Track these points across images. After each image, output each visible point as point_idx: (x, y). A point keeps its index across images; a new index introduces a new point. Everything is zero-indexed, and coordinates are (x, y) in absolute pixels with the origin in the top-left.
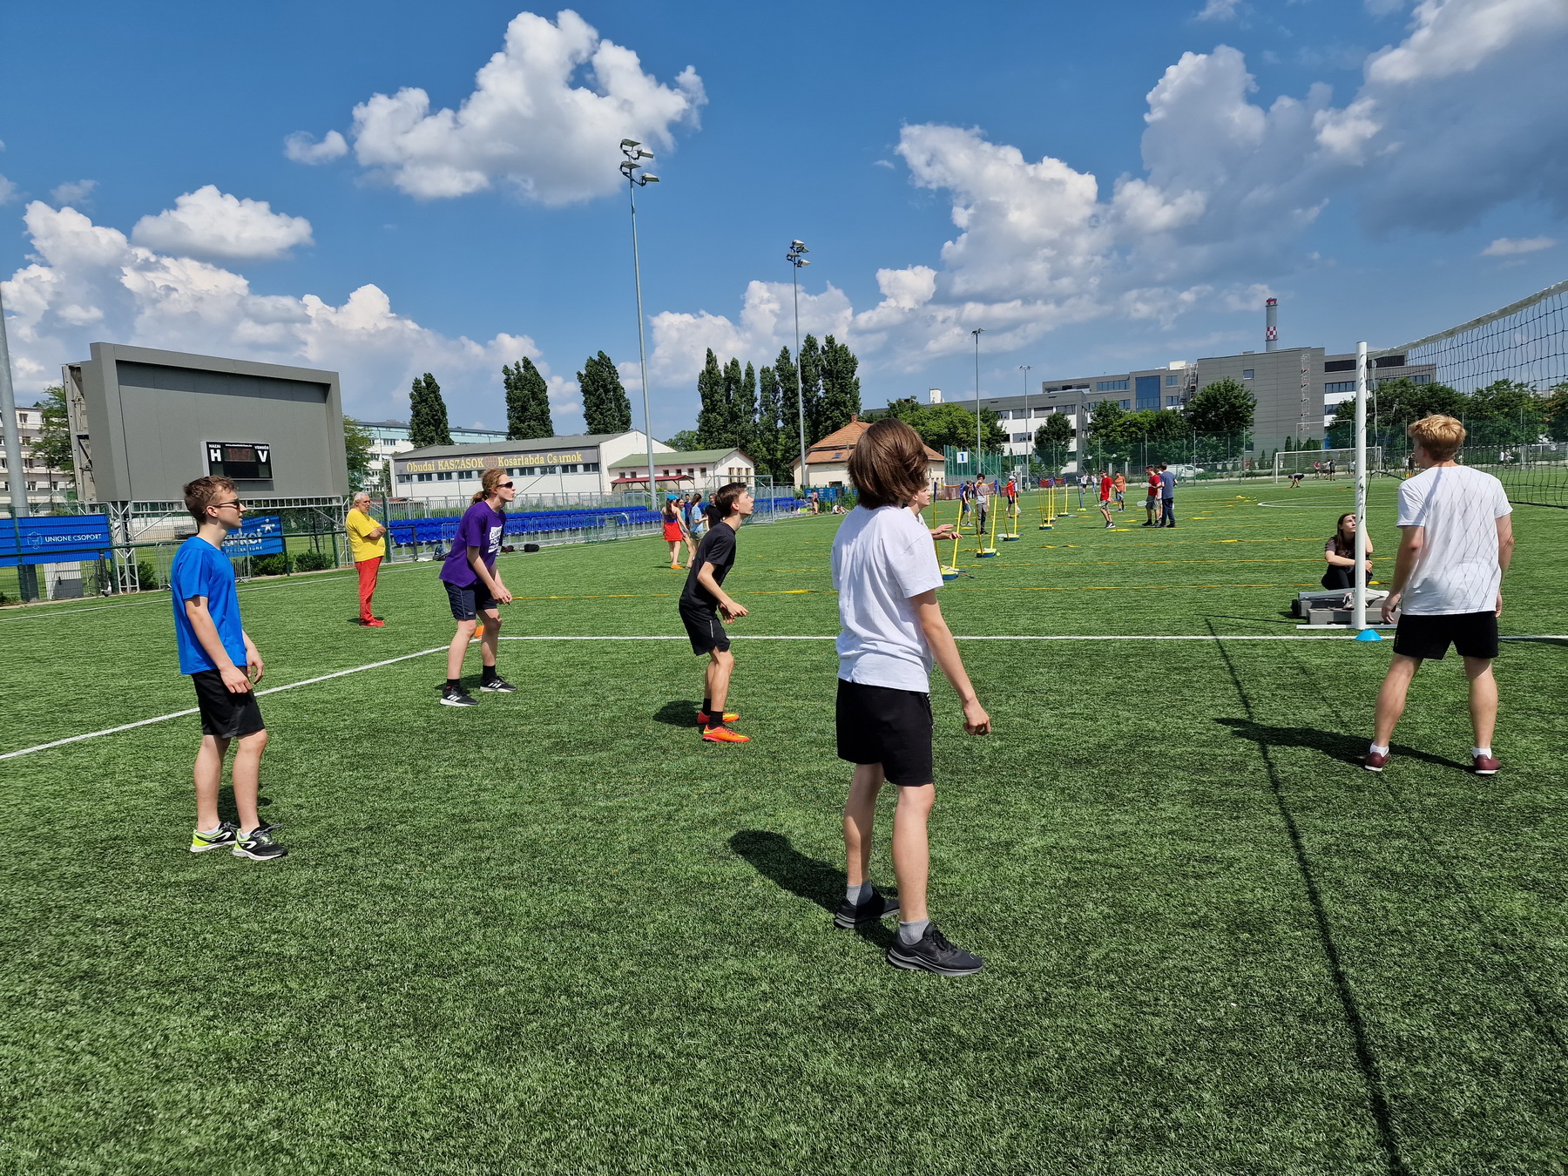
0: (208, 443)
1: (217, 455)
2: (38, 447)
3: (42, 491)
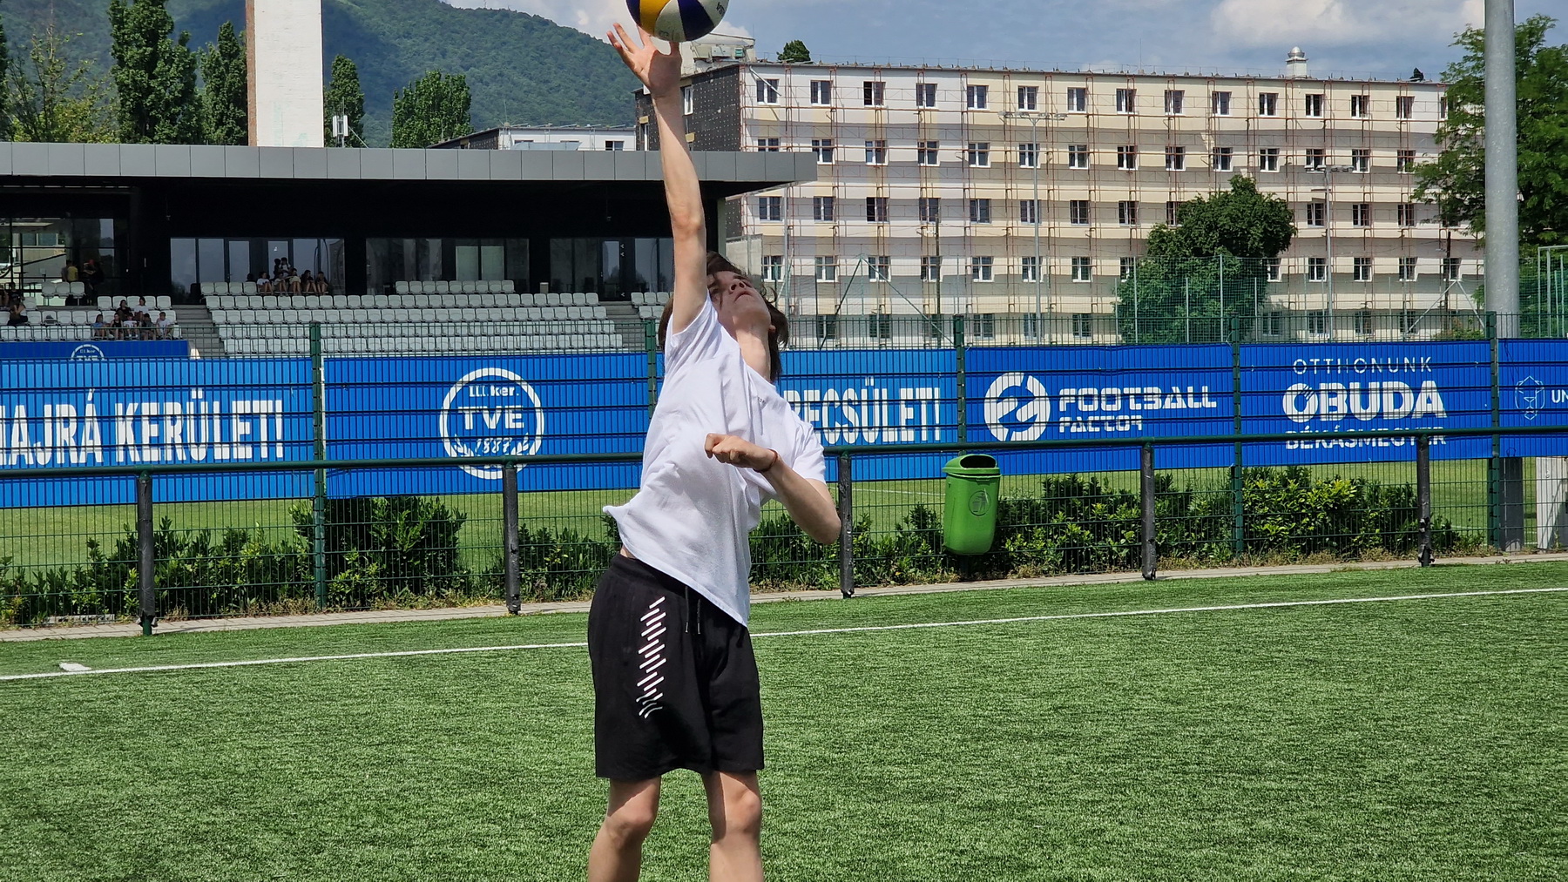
3: (1428, 281)
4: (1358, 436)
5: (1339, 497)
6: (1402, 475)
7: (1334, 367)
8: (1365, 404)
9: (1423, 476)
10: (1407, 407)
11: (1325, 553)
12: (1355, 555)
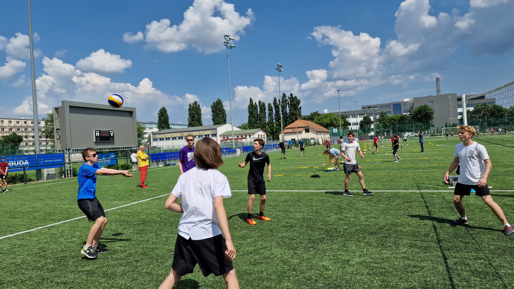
0: (95, 131)
1: (98, 134)
2: (43, 132)
3: (44, 146)
4: (15, 168)
5: (13, 176)
6: (22, 172)
7: (11, 159)
8: (16, 164)
9: (25, 172)
10: (23, 164)
11: (11, 184)
12: (15, 183)
